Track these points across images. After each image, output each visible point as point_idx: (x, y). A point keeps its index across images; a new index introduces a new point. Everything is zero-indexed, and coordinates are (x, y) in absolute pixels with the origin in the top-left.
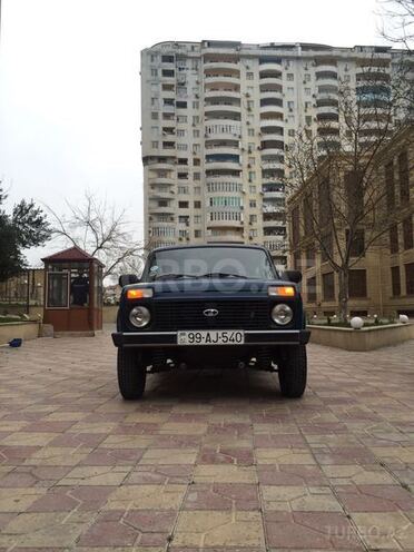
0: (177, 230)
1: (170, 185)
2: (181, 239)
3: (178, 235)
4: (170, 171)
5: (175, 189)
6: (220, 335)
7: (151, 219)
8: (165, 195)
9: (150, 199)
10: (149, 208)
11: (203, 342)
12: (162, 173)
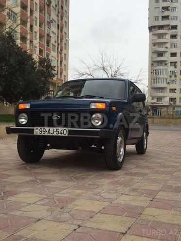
0: (169, 70)
1: (165, 43)
2: (171, 77)
3: (169, 74)
4: (166, 34)
5: (168, 45)
6: (55, 130)
7: (152, 65)
8: (162, 49)
9: (152, 52)
10: (152, 58)
11: (46, 134)
12: (161, 36)
